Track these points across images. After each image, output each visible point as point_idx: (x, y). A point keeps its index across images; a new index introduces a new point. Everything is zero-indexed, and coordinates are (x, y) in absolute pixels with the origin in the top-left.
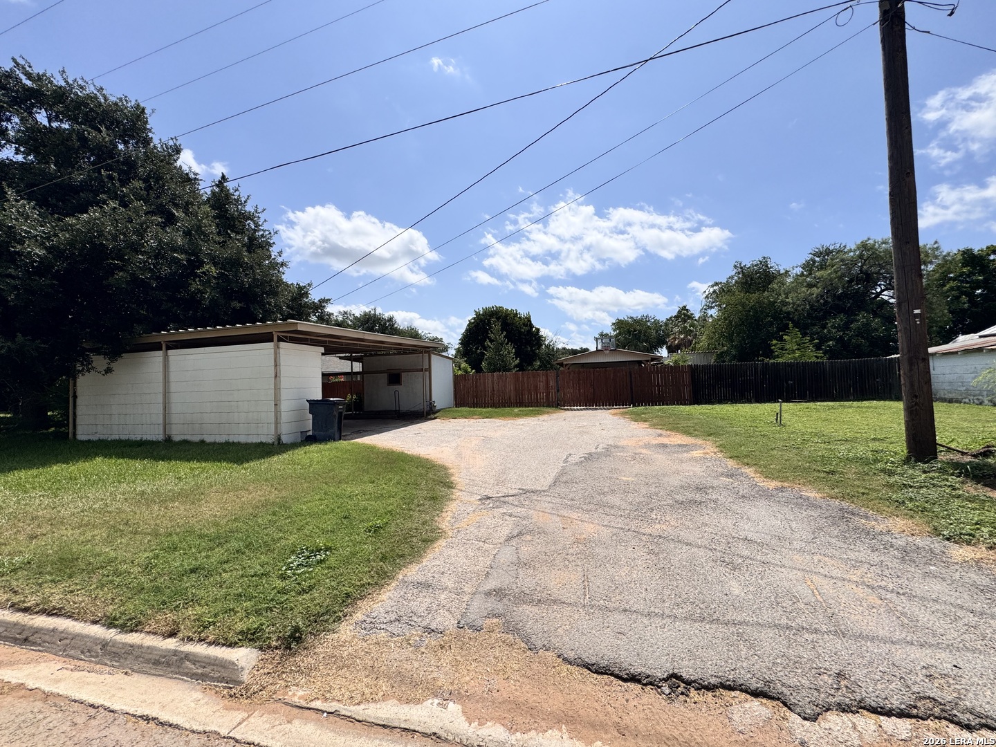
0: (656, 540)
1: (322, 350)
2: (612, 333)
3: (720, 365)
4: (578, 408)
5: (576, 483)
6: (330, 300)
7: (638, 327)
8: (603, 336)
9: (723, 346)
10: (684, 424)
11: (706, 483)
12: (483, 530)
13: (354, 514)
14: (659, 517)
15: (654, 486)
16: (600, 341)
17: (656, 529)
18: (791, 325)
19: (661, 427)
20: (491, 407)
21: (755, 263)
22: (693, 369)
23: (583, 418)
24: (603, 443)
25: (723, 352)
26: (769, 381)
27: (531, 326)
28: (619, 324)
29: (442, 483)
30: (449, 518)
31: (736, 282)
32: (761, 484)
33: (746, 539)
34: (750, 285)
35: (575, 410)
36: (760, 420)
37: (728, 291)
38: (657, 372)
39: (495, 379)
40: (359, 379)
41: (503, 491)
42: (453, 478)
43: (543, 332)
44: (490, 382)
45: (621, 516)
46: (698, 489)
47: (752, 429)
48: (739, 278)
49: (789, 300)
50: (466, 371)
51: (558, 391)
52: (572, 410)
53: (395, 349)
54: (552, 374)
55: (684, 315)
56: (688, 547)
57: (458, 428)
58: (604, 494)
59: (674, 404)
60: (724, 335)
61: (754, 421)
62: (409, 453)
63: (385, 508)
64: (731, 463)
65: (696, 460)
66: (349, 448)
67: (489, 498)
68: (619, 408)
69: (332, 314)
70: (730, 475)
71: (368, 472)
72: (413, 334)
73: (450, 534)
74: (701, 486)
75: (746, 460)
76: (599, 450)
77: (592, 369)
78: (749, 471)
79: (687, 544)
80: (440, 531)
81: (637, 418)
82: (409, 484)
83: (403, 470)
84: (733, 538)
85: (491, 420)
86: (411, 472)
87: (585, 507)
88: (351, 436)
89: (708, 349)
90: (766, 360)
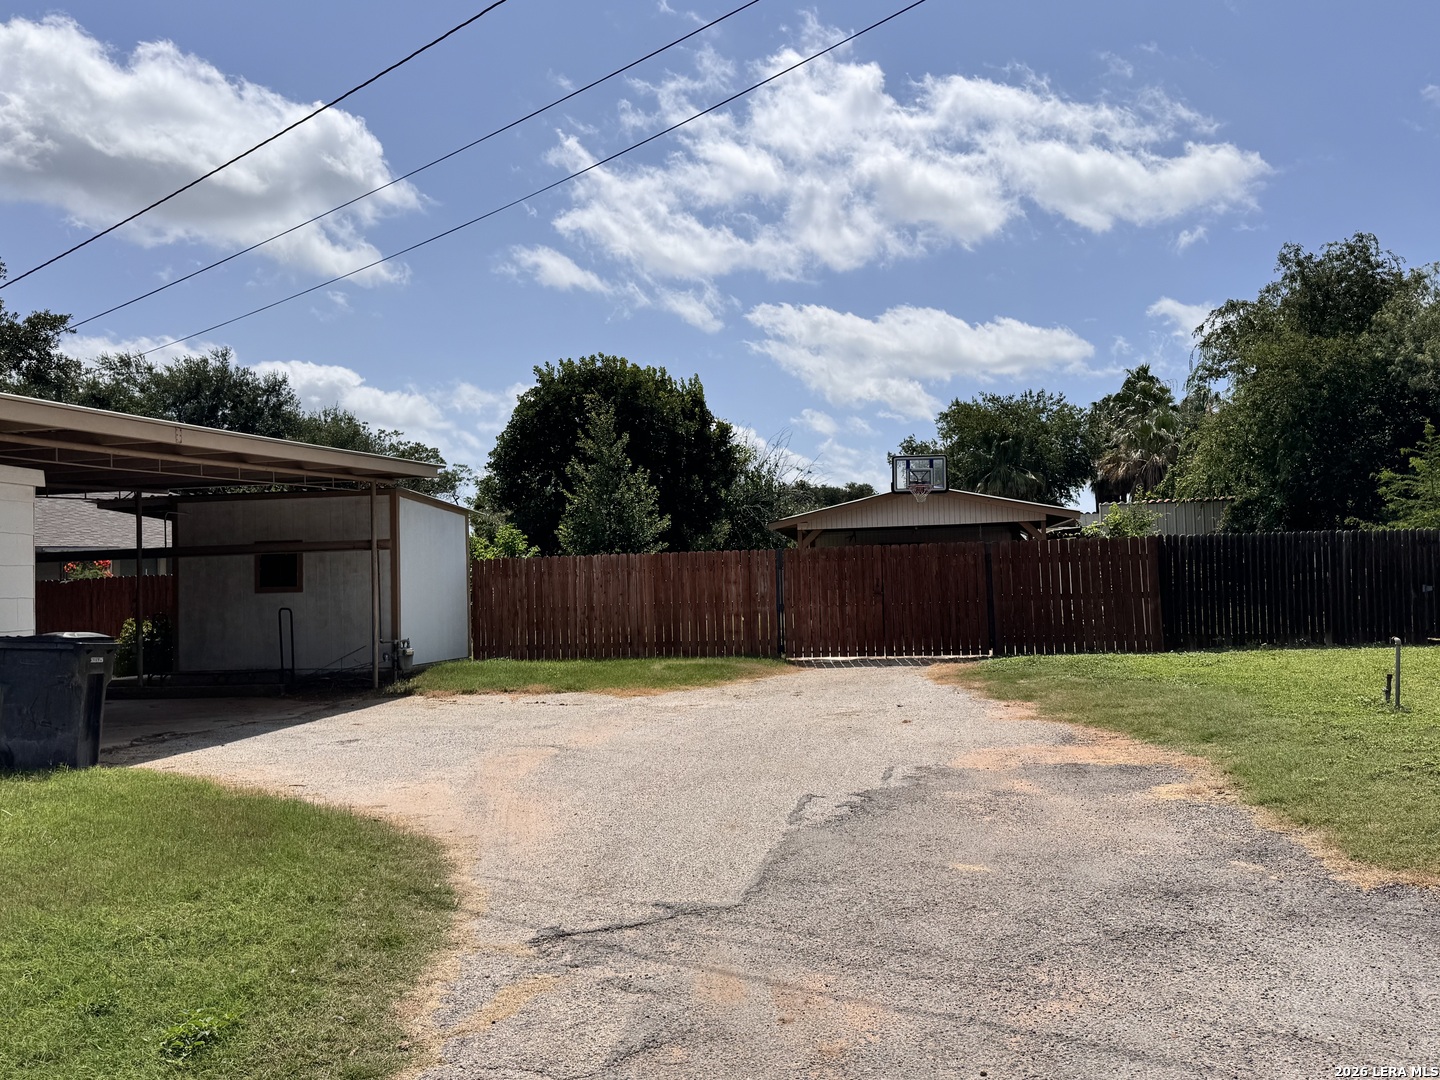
0: (1046, 1048)
1: (38, 478)
2: (940, 442)
3: (1240, 537)
4: (840, 658)
5: (825, 882)
6: (63, 320)
7: (1013, 429)
8: (912, 450)
9: (1250, 483)
10: (1133, 706)
11: (1193, 877)
12: (538, 1035)
13: (127, 1001)
14: (1057, 979)
15: (1046, 887)
16: (901, 466)
17: (1050, 1014)
18: (1429, 427)
19: (1072, 715)
20: (583, 657)
21: (1336, 250)
22: (1165, 549)
23: (851, 688)
24: (904, 763)
25: (1248, 502)
26: (1370, 584)
27: (705, 418)
28: (960, 418)
29: (417, 892)
30: (433, 1004)
31: (1286, 303)
32: (1340, 878)
33: (1295, 1035)
34: (1323, 312)
35: (828, 665)
36: (1345, 696)
37: (1265, 327)
38: (1064, 557)
39: (597, 573)
40: (162, 571)
41: (609, 912)
42: (453, 878)
43: (741, 436)
44: (581, 580)
45: (952, 979)
46: (1170, 894)
47: (1321, 719)
48: (1293, 291)
49: (1427, 358)
50: (510, 548)
51: (781, 609)
52: (819, 665)
53: (281, 479)
54: (763, 559)
55: (1142, 391)
56: (1137, 1065)
57: (478, 722)
58: (906, 913)
59: (1111, 649)
60: (1252, 453)
61: (1327, 698)
62: (317, 801)
63: (233, 978)
64: (1262, 819)
65: (1168, 811)
66: (122, 789)
67: (563, 936)
68: (955, 661)
69: (78, 365)
70: (1260, 854)
71: (181, 866)
72: (345, 434)
73: (437, 1050)
74: (1177, 888)
75: (1301, 811)
76: (893, 783)
77: (877, 547)
78: (1309, 840)
79: (1135, 1056)
80: (406, 1043)
81: (1004, 690)
82: (311, 899)
83: (295, 858)
84: (1261, 1034)
85: (582, 695)
86: (322, 860)
87: (849, 955)
88: (133, 752)
89: (1210, 491)
90: (1364, 526)
